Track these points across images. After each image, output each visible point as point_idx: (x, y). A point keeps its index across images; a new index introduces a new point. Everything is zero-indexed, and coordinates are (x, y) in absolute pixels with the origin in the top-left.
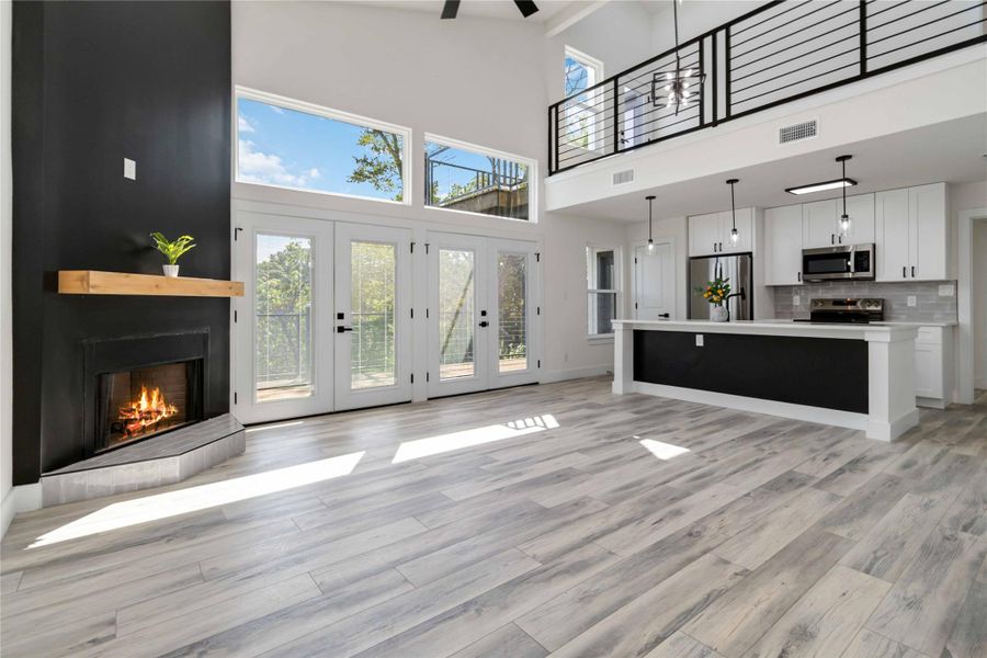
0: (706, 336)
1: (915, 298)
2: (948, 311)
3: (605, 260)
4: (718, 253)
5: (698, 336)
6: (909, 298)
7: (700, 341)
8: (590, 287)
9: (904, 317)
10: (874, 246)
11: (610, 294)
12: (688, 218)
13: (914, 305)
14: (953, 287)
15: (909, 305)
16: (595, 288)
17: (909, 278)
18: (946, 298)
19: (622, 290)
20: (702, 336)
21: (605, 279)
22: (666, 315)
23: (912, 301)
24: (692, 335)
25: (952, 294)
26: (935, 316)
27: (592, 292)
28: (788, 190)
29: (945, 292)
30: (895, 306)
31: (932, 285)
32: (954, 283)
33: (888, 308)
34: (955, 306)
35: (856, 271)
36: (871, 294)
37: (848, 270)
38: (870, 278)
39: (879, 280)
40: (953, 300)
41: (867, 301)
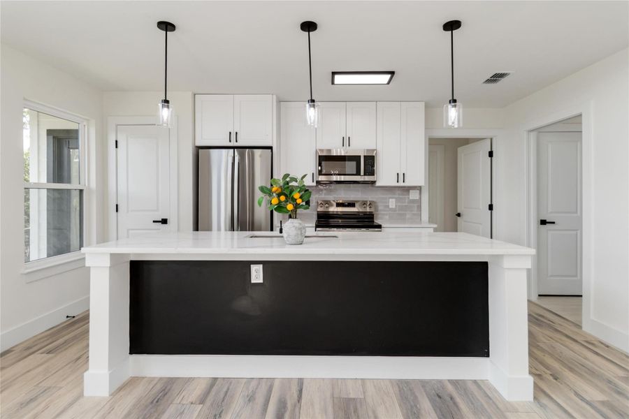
0: (269, 266)
1: (394, 200)
2: (416, 212)
3: (61, 142)
4: (233, 144)
5: (254, 268)
6: (391, 200)
7: (257, 275)
8: (33, 179)
11: (69, 190)
12: (195, 95)
13: (394, 207)
14: (418, 191)
15: (390, 207)
16: (44, 179)
17: (401, 184)
18: (413, 201)
19: (93, 185)
20: (260, 267)
21: (59, 169)
22: (164, 221)
24: (245, 266)
25: (418, 198)
26: (408, 216)
27: (38, 187)
28: (334, 73)
29: (414, 195)
30: (380, 208)
31: (408, 189)
32: (419, 188)
33: (376, 209)
34: (420, 207)
35: (365, 175)
36: (369, 196)
37: (358, 173)
38: (373, 182)
39: (378, 184)
40: (418, 203)
41: (364, 203)
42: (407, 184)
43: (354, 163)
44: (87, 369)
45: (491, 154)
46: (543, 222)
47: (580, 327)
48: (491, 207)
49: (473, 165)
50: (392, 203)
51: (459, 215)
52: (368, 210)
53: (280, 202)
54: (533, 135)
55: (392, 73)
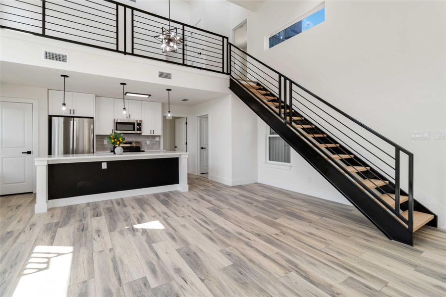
0: (109, 163)
2: (158, 146)
4: (72, 115)
5: (103, 163)
7: (104, 166)
12: (48, 90)
13: (149, 144)
15: (147, 144)
17: (152, 134)
18: (157, 141)
20: (106, 163)
22: (29, 153)
24: (100, 163)
26: (155, 147)
28: (127, 93)
29: (157, 139)
30: (143, 144)
31: (154, 137)
32: (159, 136)
33: (141, 145)
34: (159, 144)
35: (137, 130)
36: (138, 140)
37: (134, 130)
38: (140, 134)
39: (142, 134)
40: (159, 142)
41: (136, 142)
42: (155, 134)
43: (132, 126)
44: (36, 203)
45: (186, 123)
46: (202, 148)
47: (208, 179)
48: (186, 143)
49: (181, 127)
50: (148, 142)
51: (176, 147)
52: (138, 145)
53: (115, 141)
54: (199, 118)
55: (150, 95)
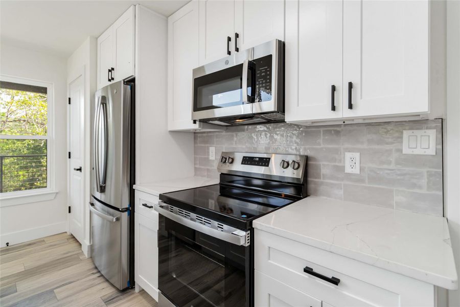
1: (357, 155)
2: (424, 191)
4: (111, 82)
6: (348, 155)
9: (341, 192)
10: (282, 46)
12: (97, 39)
13: (357, 171)
15: (348, 170)
17: (343, 113)
19: (54, 135)
23: (352, 162)
25: (431, 151)
